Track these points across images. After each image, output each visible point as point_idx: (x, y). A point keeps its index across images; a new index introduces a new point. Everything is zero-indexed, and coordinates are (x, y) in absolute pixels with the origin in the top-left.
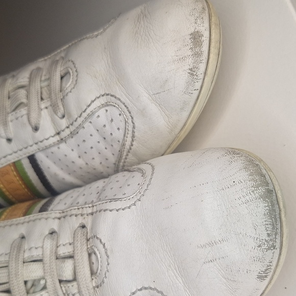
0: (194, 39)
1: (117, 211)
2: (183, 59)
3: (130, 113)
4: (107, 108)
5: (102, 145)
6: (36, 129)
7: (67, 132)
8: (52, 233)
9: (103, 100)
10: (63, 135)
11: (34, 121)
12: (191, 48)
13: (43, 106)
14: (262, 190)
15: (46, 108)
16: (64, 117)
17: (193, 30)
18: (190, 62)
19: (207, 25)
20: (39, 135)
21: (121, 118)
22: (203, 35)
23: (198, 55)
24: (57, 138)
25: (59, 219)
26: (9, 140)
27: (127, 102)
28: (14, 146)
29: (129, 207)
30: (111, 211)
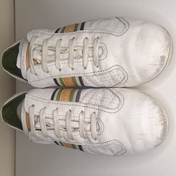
0: (162, 59)
1: (109, 113)
2: (155, 65)
3: (127, 75)
4: (117, 70)
5: (111, 81)
6: (85, 68)
7: (98, 73)
8: (82, 112)
9: (116, 67)
10: (96, 73)
11: (85, 65)
12: (160, 62)
13: (89, 60)
14: (162, 122)
15: (91, 61)
16: (98, 67)
17: (162, 55)
18: (158, 67)
19: (168, 53)
20: (86, 71)
21: (123, 75)
22: (166, 58)
23: (162, 65)
24: (93, 74)
25: (85, 107)
26: (73, 69)
27: (127, 71)
28: (74, 71)
29: (114, 113)
30: (107, 112)
